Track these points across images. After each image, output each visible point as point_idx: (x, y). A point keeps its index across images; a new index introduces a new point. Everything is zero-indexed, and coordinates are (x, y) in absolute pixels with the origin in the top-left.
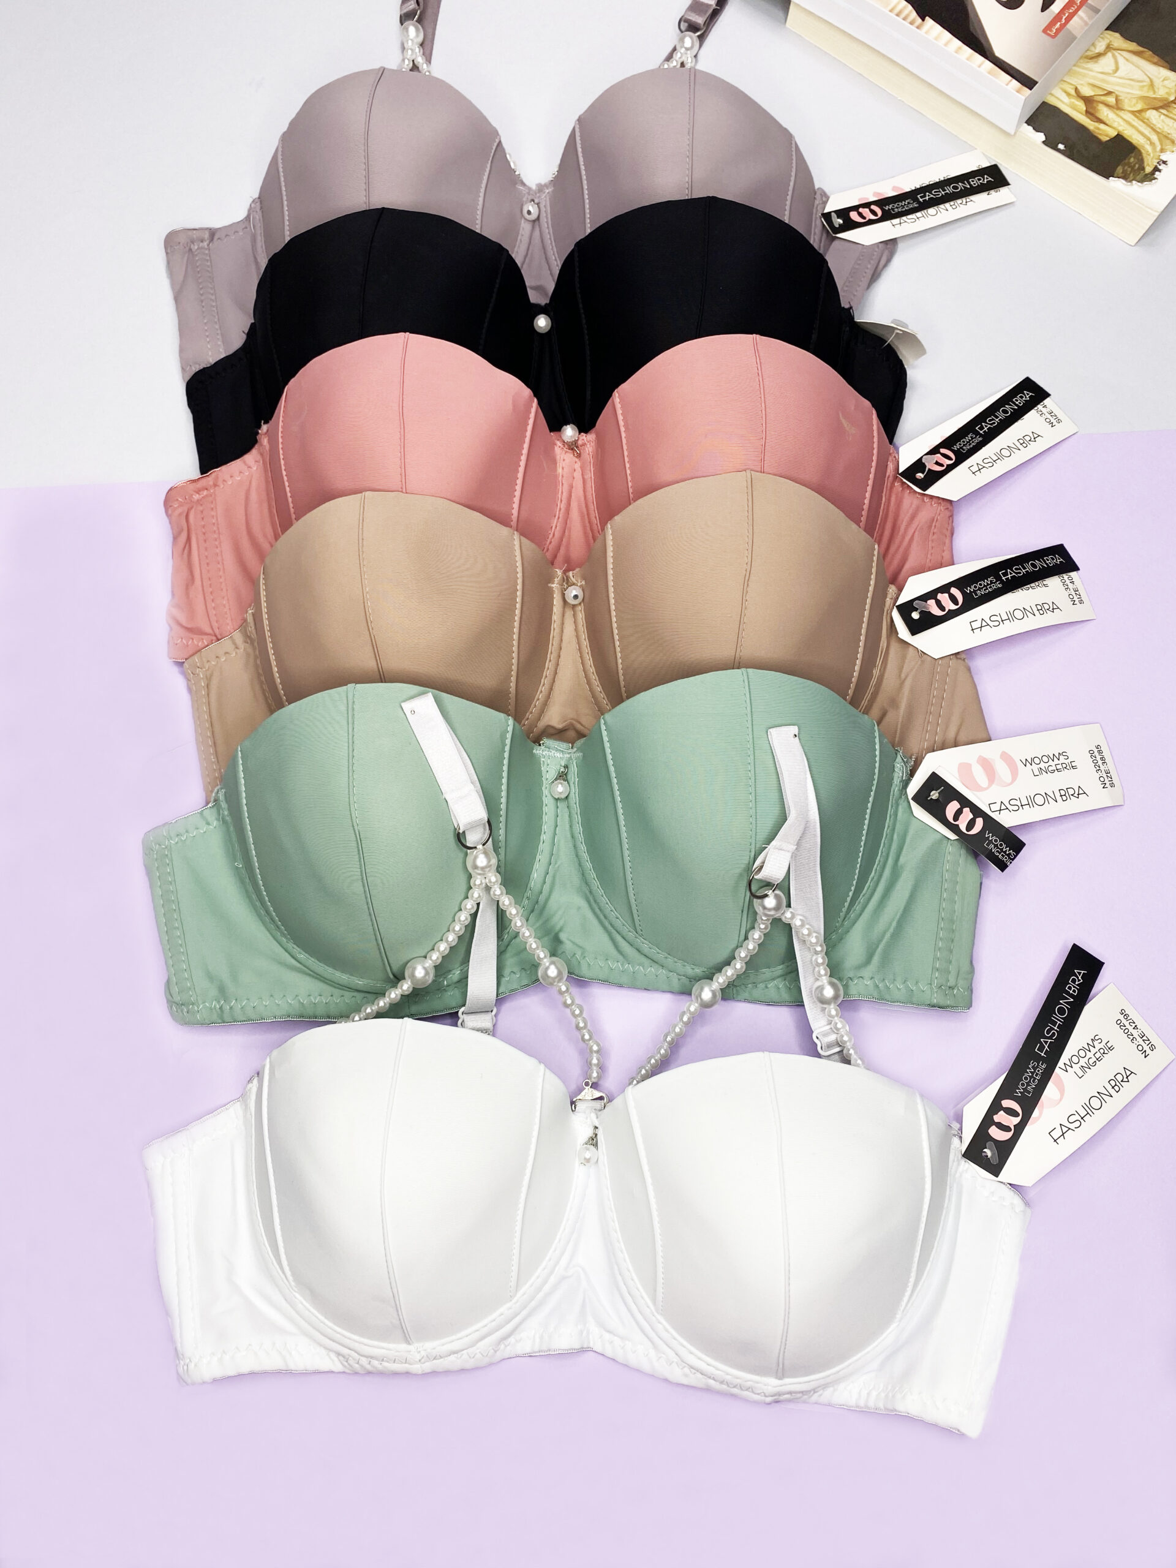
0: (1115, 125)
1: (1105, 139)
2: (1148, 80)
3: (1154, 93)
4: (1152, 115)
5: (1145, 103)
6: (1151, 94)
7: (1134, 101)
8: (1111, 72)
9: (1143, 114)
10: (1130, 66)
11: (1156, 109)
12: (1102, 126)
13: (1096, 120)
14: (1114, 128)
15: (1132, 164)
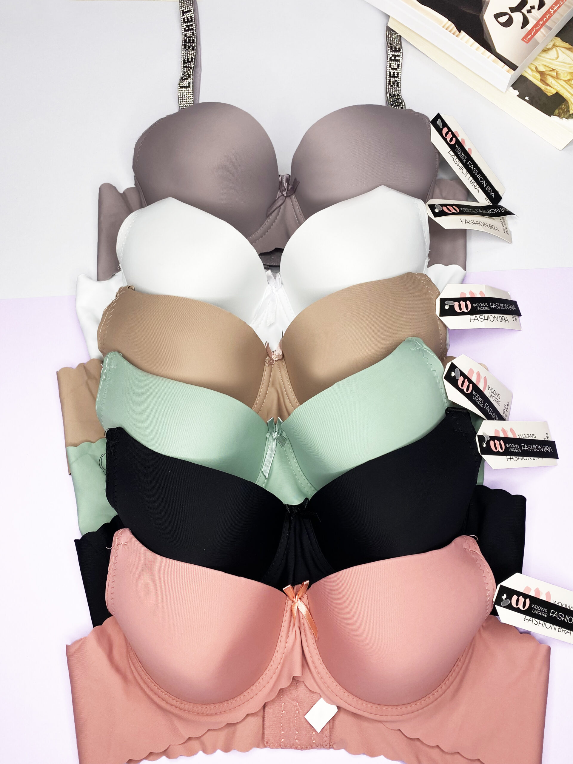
13: (545, 84)
14: (555, 89)
15: (563, 109)
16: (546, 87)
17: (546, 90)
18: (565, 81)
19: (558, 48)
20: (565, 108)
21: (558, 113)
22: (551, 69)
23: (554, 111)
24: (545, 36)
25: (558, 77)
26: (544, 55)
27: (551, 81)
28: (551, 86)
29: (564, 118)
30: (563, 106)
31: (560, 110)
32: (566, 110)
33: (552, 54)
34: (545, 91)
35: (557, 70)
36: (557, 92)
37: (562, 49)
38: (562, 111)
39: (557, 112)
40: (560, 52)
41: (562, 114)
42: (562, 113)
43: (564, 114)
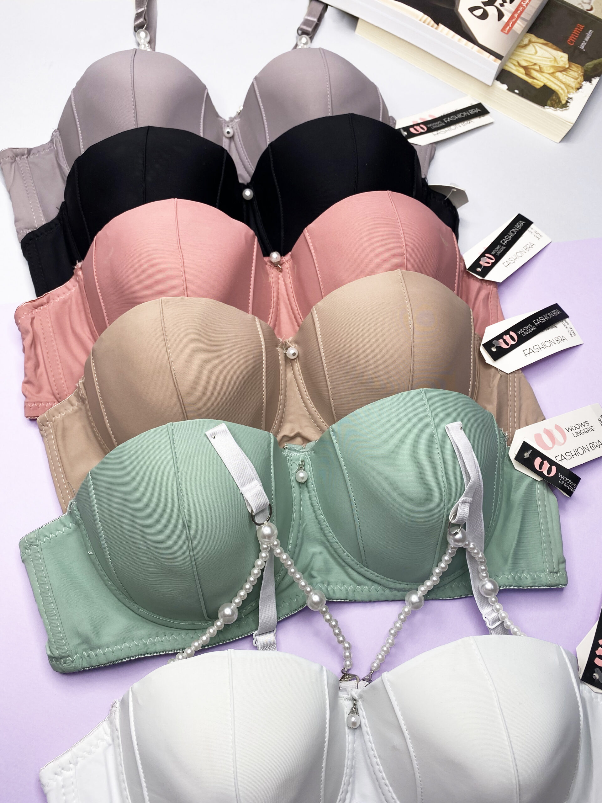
0: (542, 80)
1: (538, 87)
2: (553, 58)
3: (558, 64)
4: (559, 74)
5: (555, 69)
6: (556, 65)
7: (548, 68)
8: (533, 54)
9: (555, 74)
10: (543, 51)
11: (561, 72)
12: (535, 81)
13: (531, 78)
15: (555, 99)
16: (532, 80)
17: (533, 83)
20: (557, 99)
23: (547, 103)
26: (523, 50)
27: (536, 75)
31: (552, 101)
36: (544, 85)
42: (555, 103)
43: (557, 105)
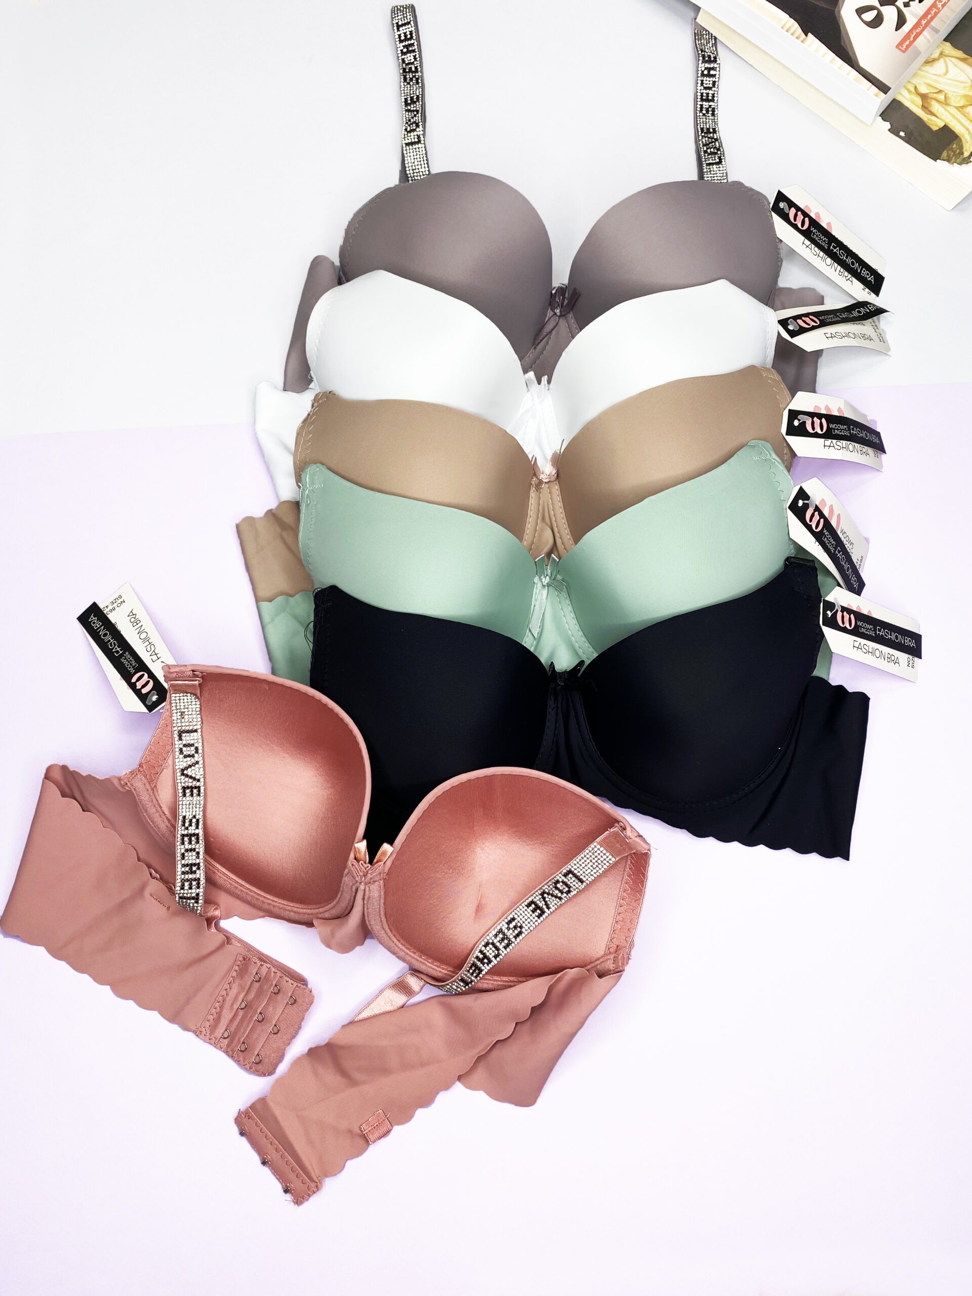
0: (943, 117)
1: (935, 128)
2: (969, 81)
4: (971, 110)
5: (967, 101)
6: (971, 93)
7: (959, 98)
8: (942, 74)
9: (965, 109)
10: (957, 70)
12: (933, 118)
13: (929, 113)
14: (943, 120)
15: (955, 150)
16: (929, 116)
17: (930, 122)
18: (957, 108)
19: (947, 59)
20: (957, 149)
21: (947, 157)
22: (938, 90)
23: (941, 153)
24: (929, 41)
25: (948, 102)
26: (927, 68)
27: (936, 109)
28: (937, 115)
29: (955, 164)
30: (954, 146)
31: (950, 152)
32: (958, 151)
33: (939, 66)
34: (928, 123)
35: (946, 92)
36: (945, 125)
37: (952, 59)
38: (952, 154)
39: (945, 154)
40: (950, 64)
41: (953, 157)
42: (953, 155)
43: (955, 158)
